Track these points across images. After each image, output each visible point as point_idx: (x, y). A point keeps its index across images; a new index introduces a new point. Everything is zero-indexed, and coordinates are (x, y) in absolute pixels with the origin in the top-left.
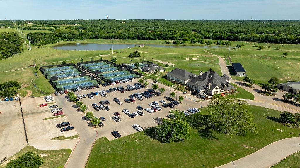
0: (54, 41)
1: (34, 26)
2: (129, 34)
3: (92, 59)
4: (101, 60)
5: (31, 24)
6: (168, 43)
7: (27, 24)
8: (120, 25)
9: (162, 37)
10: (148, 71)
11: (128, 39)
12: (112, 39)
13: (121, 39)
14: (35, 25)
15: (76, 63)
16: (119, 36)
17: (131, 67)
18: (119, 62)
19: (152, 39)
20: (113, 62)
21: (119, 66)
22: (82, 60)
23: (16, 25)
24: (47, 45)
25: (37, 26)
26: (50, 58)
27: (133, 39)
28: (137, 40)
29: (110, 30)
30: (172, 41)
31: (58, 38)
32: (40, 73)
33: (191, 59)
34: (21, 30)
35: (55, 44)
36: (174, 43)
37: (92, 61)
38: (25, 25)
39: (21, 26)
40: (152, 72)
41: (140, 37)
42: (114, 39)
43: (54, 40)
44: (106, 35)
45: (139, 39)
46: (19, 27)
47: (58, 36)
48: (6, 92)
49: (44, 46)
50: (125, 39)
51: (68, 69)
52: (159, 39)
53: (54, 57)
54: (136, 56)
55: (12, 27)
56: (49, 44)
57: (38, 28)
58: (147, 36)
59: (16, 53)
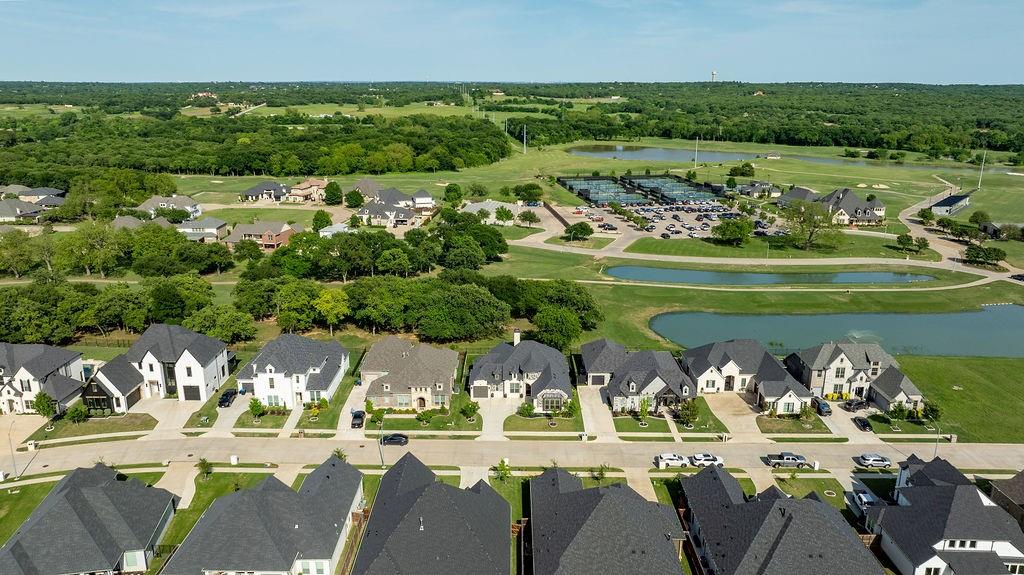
0: (568, 138)
1: (510, 101)
2: (753, 127)
3: (648, 172)
4: (667, 175)
5: (499, 96)
6: (853, 155)
7: (491, 94)
8: (744, 100)
9: (848, 138)
10: (748, 194)
11: (749, 140)
12: (705, 139)
13: (730, 140)
14: (512, 98)
15: (618, 175)
16: (725, 131)
17: (721, 189)
18: (700, 179)
19: (816, 144)
20: (689, 180)
21: (698, 185)
22: (629, 172)
23: (466, 97)
24: (553, 147)
25: (516, 101)
26: (565, 168)
27: (763, 140)
28: (773, 145)
29: (708, 117)
30: (864, 151)
31: (578, 133)
32: (557, 185)
33: (870, 187)
34: (481, 110)
35: (568, 145)
36: (871, 156)
37: (648, 175)
38: (487, 98)
39: (479, 101)
40: (756, 195)
41: (783, 137)
42: (711, 139)
43: (567, 136)
44: (693, 127)
45: (778, 141)
46: (475, 104)
47: (576, 128)
48: (530, 194)
49: (547, 147)
50: (741, 141)
51: (603, 185)
52: (838, 144)
53: (573, 167)
54: (743, 174)
55: (460, 103)
56: (557, 143)
57: (518, 106)
58: (802, 136)
59: (503, 155)
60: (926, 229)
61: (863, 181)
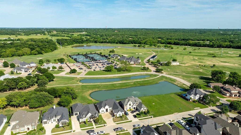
0: (72, 44)
1: (58, 34)
2: (114, 40)
3: (91, 53)
4: (95, 53)
5: (55, 33)
6: (135, 46)
7: (53, 32)
8: (113, 33)
9: (134, 42)
10: (113, 57)
11: (114, 43)
12: (104, 43)
13: (110, 43)
14: (58, 33)
15: (84, 54)
16: (109, 41)
17: (107, 56)
18: (103, 54)
19: (128, 44)
20: (100, 54)
21: (102, 56)
22: (87, 53)
23: (46, 33)
24: (68, 46)
25: (59, 34)
26: (72, 52)
27: (117, 43)
28: (119, 44)
29: (105, 37)
30: (137, 45)
31: (74, 42)
32: (69, 57)
33: (138, 54)
34: (50, 36)
35: (72, 46)
36: (139, 46)
37: (91, 54)
38: (52, 33)
39: (50, 34)
40: (115, 58)
41: (121, 42)
42: (106, 43)
43: (72, 43)
44: (102, 40)
45: (120, 43)
46: (49, 35)
47: (74, 41)
48: (62, 61)
49: (67, 46)
50: (112, 43)
51: (80, 56)
52: (132, 43)
53: (73, 52)
54: (112, 52)
55: (45, 34)
56: (69, 45)
57: (60, 35)
58: (125, 42)
59: (55, 49)
60: (149, 64)
61: (137, 53)
